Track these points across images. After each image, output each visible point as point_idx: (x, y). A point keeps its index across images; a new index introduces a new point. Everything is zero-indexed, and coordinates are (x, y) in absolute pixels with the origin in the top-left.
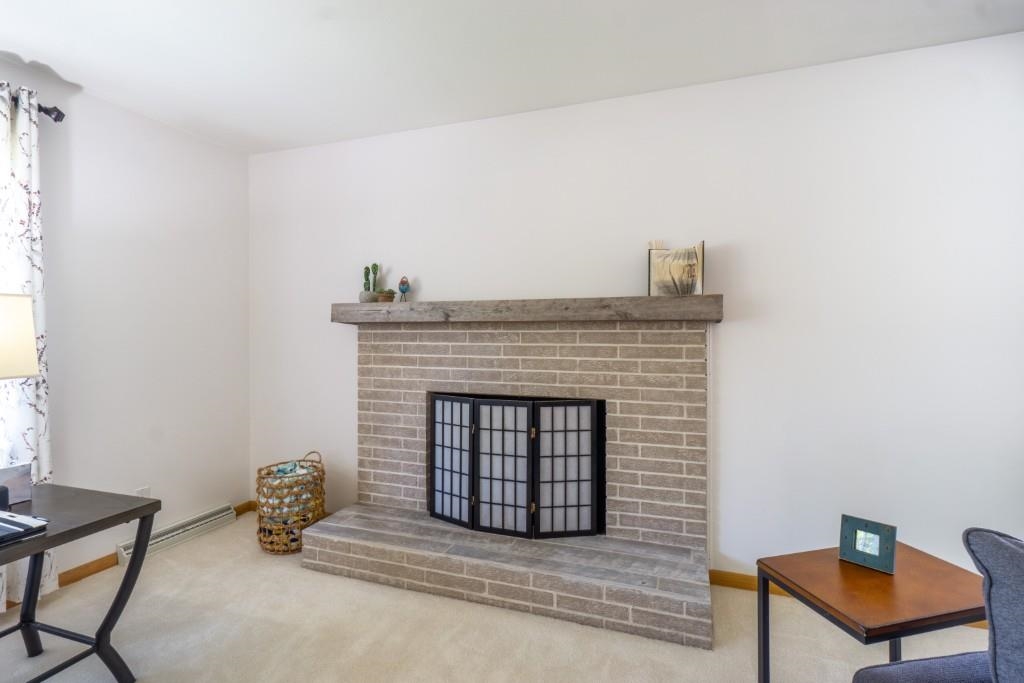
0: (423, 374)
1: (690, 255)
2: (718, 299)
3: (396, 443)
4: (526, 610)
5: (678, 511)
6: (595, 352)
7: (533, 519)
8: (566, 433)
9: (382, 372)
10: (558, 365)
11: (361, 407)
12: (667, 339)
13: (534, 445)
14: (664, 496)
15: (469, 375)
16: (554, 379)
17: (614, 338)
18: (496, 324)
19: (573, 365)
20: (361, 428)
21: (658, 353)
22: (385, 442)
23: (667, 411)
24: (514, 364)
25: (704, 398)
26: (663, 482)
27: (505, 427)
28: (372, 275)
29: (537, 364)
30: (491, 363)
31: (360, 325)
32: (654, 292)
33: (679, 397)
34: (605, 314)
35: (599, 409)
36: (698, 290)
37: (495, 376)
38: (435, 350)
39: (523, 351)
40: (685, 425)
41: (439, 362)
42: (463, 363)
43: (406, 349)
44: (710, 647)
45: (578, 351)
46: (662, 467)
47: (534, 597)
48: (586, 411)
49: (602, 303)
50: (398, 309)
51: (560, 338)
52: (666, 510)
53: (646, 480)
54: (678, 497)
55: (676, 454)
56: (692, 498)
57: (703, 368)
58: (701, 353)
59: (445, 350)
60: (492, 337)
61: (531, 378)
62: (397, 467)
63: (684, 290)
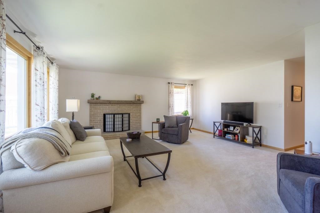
0: (103, 111)
1: (139, 96)
2: (143, 101)
3: (98, 122)
5: (138, 126)
6: (129, 107)
7: (123, 129)
8: (126, 117)
9: (95, 111)
10: (124, 109)
11: (90, 117)
12: (137, 105)
13: (123, 119)
14: (137, 124)
15: (111, 111)
16: (123, 111)
17: (131, 105)
18: (115, 103)
19: (126, 109)
20: (90, 121)
21: (136, 107)
22: (95, 122)
23: (137, 114)
24: (118, 109)
25: (141, 112)
26: (136, 122)
27: (118, 118)
28: (93, 96)
29: (121, 109)
30: (114, 109)
31: (90, 103)
32: (136, 100)
33: (138, 112)
34: (132, 102)
35: (129, 114)
36: (141, 100)
37: (115, 111)
38: (105, 107)
39: (119, 107)
40: (139, 116)
41: (106, 109)
42: (110, 109)
43: (100, 107)
45: (127, 107)
46: (136, 121)
50: (98, 101)
51: (124, 105)
53: (135, 123)
55: (138, 119)
56: (140, 124)
57: (141, 109)
58: (140, 107)
59: (107, 107)
60: (115, 105)
61: (121, 111)
62: (98, 126)
63: (139, 100)
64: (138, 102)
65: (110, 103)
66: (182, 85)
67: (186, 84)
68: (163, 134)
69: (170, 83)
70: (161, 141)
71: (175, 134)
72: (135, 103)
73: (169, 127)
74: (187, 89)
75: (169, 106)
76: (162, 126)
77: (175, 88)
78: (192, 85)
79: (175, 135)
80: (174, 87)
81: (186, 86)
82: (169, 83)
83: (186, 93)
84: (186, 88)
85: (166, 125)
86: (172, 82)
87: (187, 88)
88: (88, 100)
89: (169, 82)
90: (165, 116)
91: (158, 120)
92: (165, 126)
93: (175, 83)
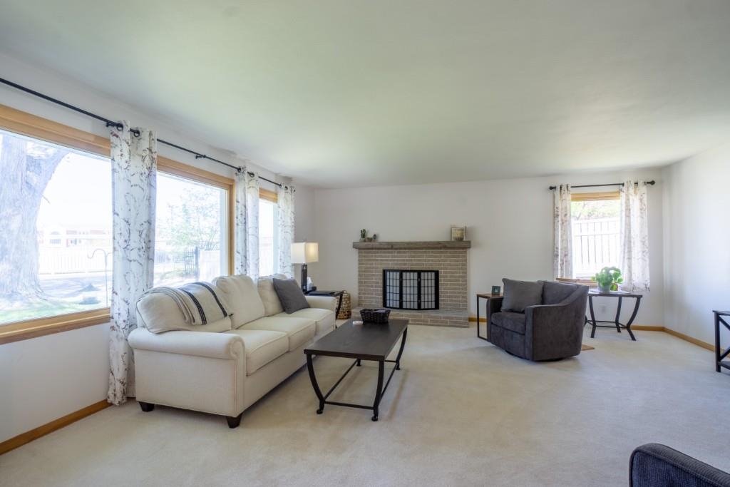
0: (381, 264)
1: (462, 230)
2: (469, 242)
3: (372, 286)
4: (421, 325)
5: (459, 301)
6: (435, 257)
7: (419, 305)
8: (428, 280)
9: (367, 264)
10: (425, 261)
11: (359, 275)
12: (456, 252)
13: (419, 284)
14: (456, 297)
15: (397, 264)
17: (441, 253)
18: (405, 249)
19: (429, 261)
20: (359, 282)
21: (454, 257)
22: (368, 286)
23: (457, 273)
24: (411, 260)
25: (466, 269)
26: (455, 293)
27: (410, 280)
28: (363, 234)
29: (419, 260)
30: (404, 260)
31: (359, 249)
32: (453, 240)
33: (459, 269)
34: (439, 246)
35: (437, 273)
36: (465, 239)
37: (405, 264)
38: (386, 257)
39: (414, 257)
40: (462, 277)
41: (387, 260)
42: (394, 260)
43: (375, 256)
44: (468, 327)
45: (431, 256)
46: (455, 289)
47: (424, 321)
48: (433, 274)
49: (439, 243)
50: (371, 244)
51: (425, 252)
52: (455, 301)
53: (451, 293)
54: (459, 297)
55: (458, 285)
56: (463, 297)
57: (466, 260)
58: (465, 257)
59: (388, 257)
60: (404, 252)
61: (417, 264)
62: (372, 294)
63: (461, 239)
64: (462, 244)
65: (392, 247)
66: (612, 186)
67: (623, 184)
68: (492, 326)
69: (555, 188)
70: (490, 344)
71: (517, 330)
72: (448, 246)
73: (512, 311)
74: (628, 199)
75: (554, 253)
76: (495, 305)
77: (573, 199)
78: (652, 183)
79: (520, 334)
80: (570, 196)
81: (624, 189)
82: (551, 188)
83: (622, 211)
84: (623, 195)
85: (505, 305)
86: (564, 184)
87: (627, 195)
88: (354, 243)
89: (553, 186)
90: (505, 280)
91: (496, 291)
92: (501, 306)
93: (572, 187)
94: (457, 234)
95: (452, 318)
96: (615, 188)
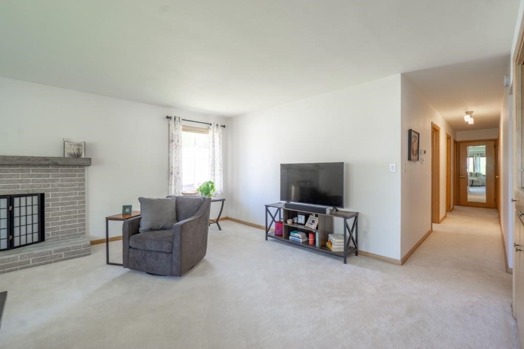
1: (79, 145)
2: (90, 159)
4: (17, 269)
5: (75, 226)
6: (40, 176)
7: (11, 242)
8: (26, 207)
10: (21, 181)
12: (71, 171)
13: (11, 213)
14: (69, 222)
16: (18, 187)
17: (49, 171)
19: (28, 181)
21: (67, 176)
23: (71, 194)
25: (84, 189)
26: (70, 217)
32: (66, 156)
33: (75, 189)
34: (47, 162)
35: (42, 197)
36: (83, 156)
39: (1, 177)
40: (78, 198)
45: (31, 176)
46: (69, 213)
47: (20, 264)
48: (35, 199)
49: (46, 159)
51: (22, 171)
52: (71, 227)
54: (75, 221)
55: (75, 208)
56: (80, 221)
57: (84, 180)
58: (83, 175)
61: (5, 187)
63: (78, 156)
64: (75, 161)
66: (201, 124)
67: (211, 124)
68: (131, 250)
69: (170, 118)
70: (128, 270)
71: (163, 250)
72: (61, 163)
73: (151, 230)
74: (214, 135)
75: (169, 173)
76: (133, 227)
77: (184, 130)
78: (224, 126)
79: (166, 253)
80: (181, 127)
81: (211, 127)
82: (168, 117)
83: (210, 142)
84: (211, 132)
85: (144, 225)
86: (178, 116)
87: (213, 132)
89: (169, 116)
90: (141, 200)
91: (127, 210)
92: (139, 226)
93: (183, 120)
94: (72, 150)
95: (68, 249)
96: (205, 126)
